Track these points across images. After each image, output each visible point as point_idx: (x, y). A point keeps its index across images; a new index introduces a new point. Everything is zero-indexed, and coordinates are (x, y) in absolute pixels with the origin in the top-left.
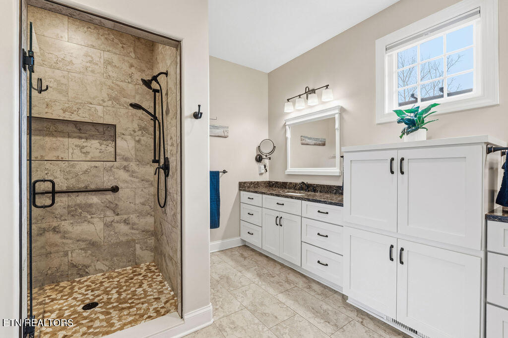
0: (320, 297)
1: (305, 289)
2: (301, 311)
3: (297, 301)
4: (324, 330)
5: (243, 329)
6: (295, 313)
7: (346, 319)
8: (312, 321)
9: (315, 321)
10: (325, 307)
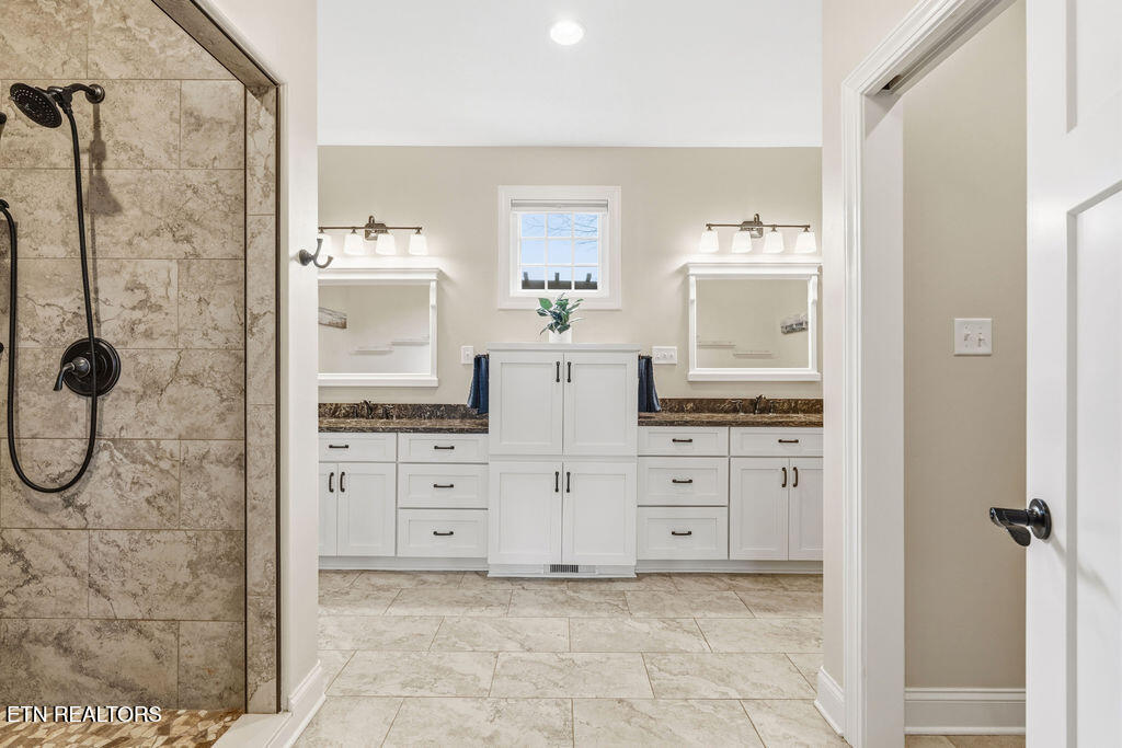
0: (451, 586)
1: (419, 587)
2: (447, 612)
3: (425, 604)
4: (494, 615)
5: (392, 672)
6: (442, 619)
7: (506, 593)
8: (471, 614)
9: (476, 612)
10: (470, 593)
